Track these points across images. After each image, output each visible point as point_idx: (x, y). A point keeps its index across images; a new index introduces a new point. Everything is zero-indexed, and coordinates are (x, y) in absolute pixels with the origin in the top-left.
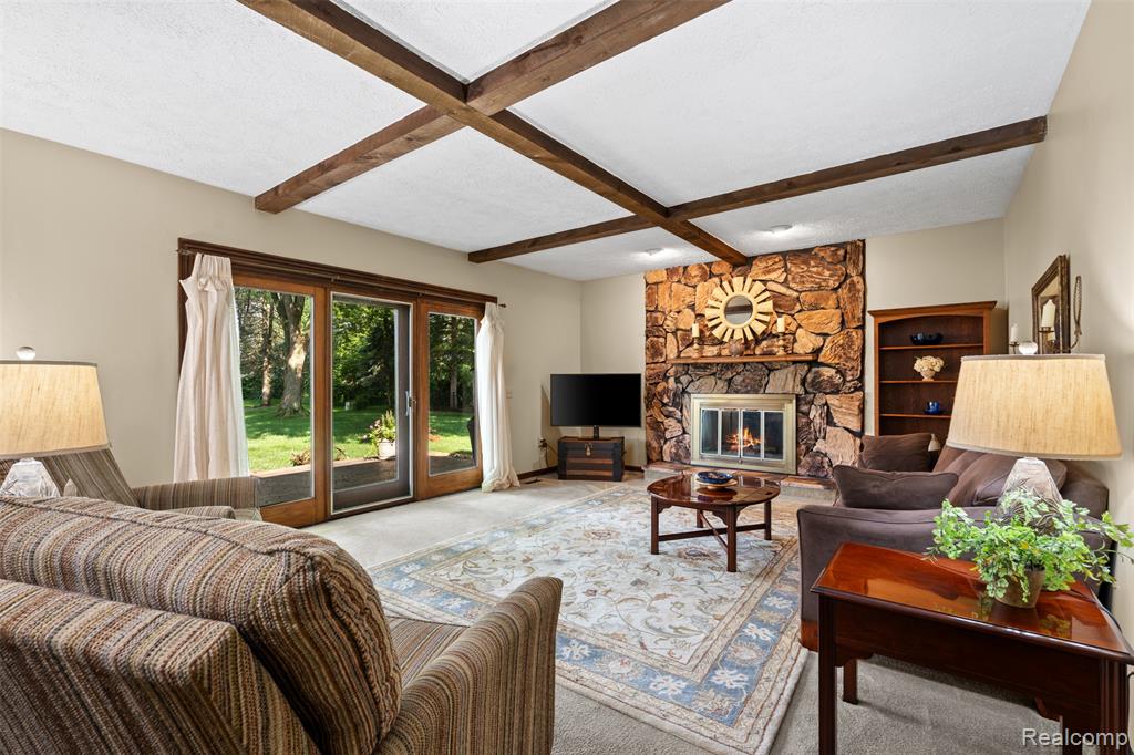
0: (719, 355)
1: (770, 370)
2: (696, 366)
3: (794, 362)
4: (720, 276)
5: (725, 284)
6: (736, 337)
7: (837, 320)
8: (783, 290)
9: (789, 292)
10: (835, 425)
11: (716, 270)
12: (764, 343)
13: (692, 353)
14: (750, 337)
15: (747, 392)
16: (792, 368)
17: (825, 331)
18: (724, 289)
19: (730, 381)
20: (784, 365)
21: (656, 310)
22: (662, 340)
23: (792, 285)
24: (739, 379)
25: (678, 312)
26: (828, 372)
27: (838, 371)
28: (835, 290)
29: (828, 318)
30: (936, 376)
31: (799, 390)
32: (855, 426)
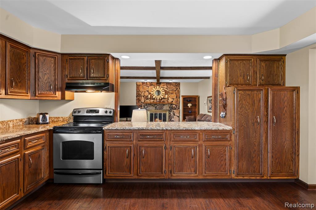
0: (154, 102)
1: (164, 105)
2: (148, 104)
3: (168, 104)
4: (154, 85)
5: (155, 87)
6: (157, 98)
7: (176, 96)
8: (166, 90)
9: (168, 90)
10: (175, 115)
11: (153, 84)
12: (163, 100)
13: (148, 101)
14: (160, 98)
15: (159, 109)
16: (168, 105)
17: (174, 98)
18: (155, 88)
19: (156, 107)
20: (166, 104)
21: (139, 91)
22: (141, 98)
23: (168, 89)
24: (158, 107)
25: (145, 92)
26: (174, 106)
27: (176, 106)
28: (175, 91)
29: (174, 96)
30: (191, 107)
31: (169, 109)
32: (178, 116)
